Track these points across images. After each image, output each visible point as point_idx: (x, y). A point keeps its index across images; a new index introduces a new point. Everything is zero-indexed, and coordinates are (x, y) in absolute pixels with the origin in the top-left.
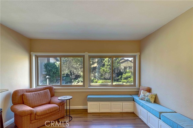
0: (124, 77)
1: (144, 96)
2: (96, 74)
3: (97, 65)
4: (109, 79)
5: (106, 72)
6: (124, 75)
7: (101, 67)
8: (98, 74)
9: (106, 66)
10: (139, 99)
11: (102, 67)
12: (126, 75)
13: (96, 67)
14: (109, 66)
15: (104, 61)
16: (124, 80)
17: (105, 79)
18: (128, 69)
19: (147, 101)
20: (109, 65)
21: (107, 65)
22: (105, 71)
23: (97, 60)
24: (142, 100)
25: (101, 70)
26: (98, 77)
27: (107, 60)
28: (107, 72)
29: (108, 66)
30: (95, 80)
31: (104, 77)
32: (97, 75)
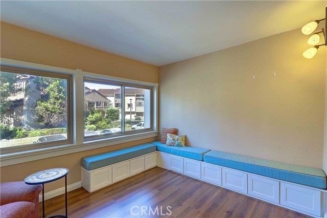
0: (92, 119)
1: (174, 140)
2: (24, 118)
3: (26, 96)
4: (59, 126)
5: (52, 112)
6: (90, 116)
7: (39, 102)
8: (29, 117)
9: (52, 100)
10: (167, 145)
11: (42, 102)
12: (94, 117)
13: (21, 101)
14: (60, 101)
15: (47, 89)
16: (90, 124)
17: (48, 126)
18: (95, 106)
19: (178, 146)
20: (61, 97)
21: (56, 98)
22: (50, 109)
23: (23, 85)
24: (171, 145)
25: (38, 107)
26: (27, 123)
27: (54, 87)
28: (55, 112)
29: (58, 100)
30: (20, 130)
31: (46, 121)
32: (26, 119)
